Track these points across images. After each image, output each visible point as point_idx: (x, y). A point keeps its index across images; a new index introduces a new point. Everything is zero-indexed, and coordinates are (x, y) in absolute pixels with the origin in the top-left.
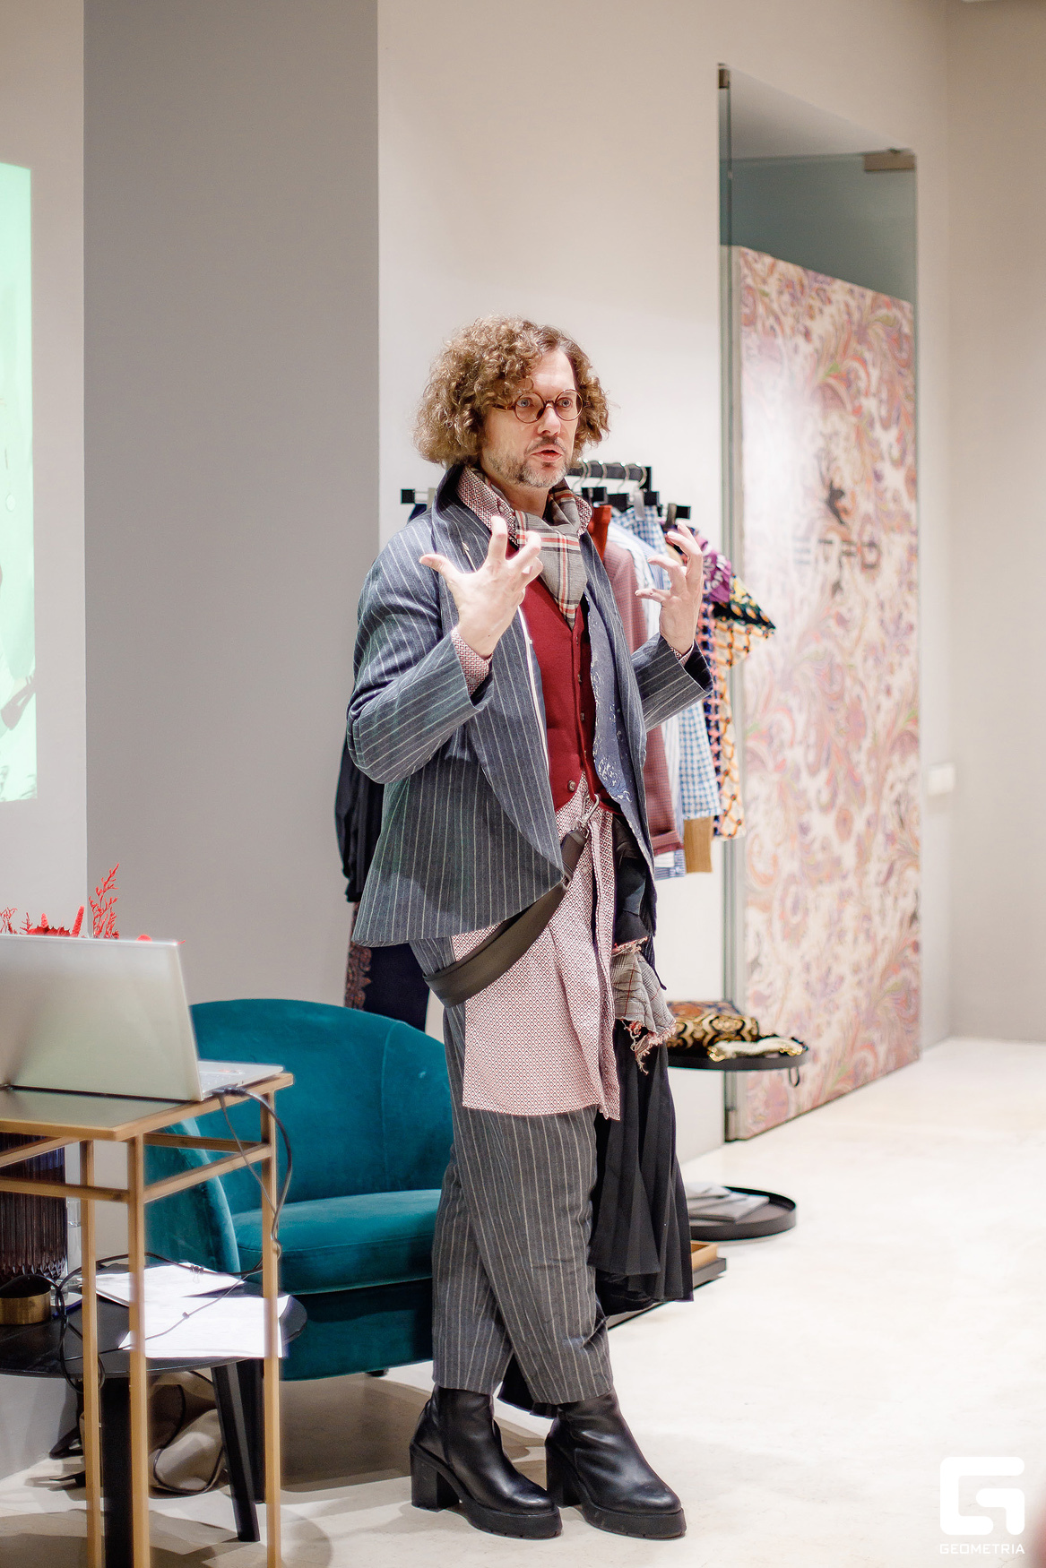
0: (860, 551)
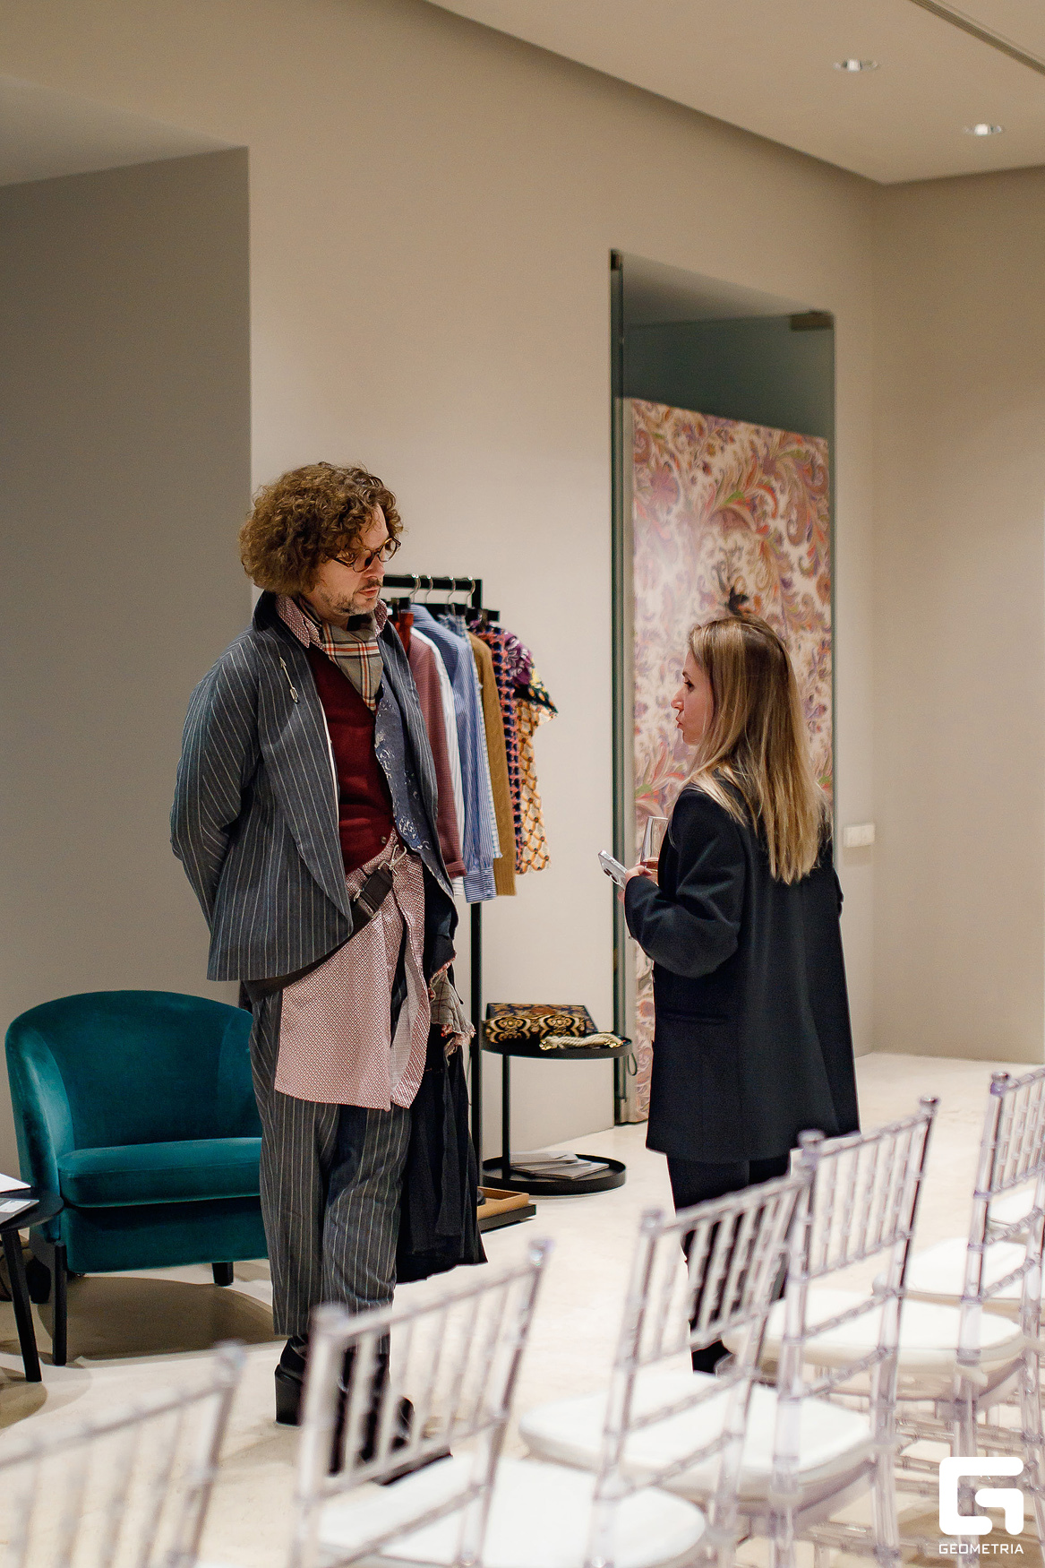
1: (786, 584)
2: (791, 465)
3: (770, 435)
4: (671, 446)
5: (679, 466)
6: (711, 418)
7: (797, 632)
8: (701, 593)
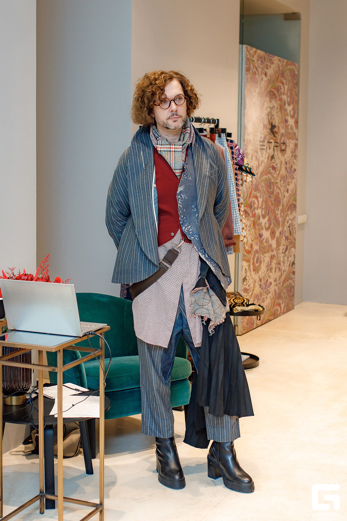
0: (280, 145)
1: (286, 121)
2: (289, 74)
3: (283, 62)
4: (256, 65)
5: (258, 73)
6: (267, 54)
7: (289, 140)
8: (263, 124)
